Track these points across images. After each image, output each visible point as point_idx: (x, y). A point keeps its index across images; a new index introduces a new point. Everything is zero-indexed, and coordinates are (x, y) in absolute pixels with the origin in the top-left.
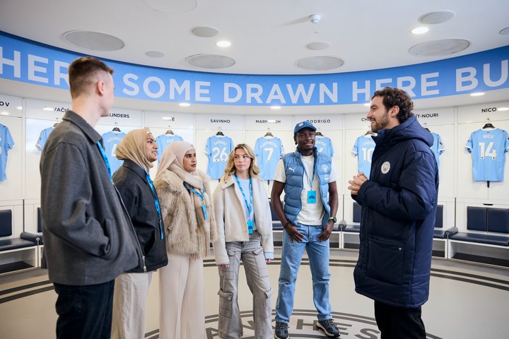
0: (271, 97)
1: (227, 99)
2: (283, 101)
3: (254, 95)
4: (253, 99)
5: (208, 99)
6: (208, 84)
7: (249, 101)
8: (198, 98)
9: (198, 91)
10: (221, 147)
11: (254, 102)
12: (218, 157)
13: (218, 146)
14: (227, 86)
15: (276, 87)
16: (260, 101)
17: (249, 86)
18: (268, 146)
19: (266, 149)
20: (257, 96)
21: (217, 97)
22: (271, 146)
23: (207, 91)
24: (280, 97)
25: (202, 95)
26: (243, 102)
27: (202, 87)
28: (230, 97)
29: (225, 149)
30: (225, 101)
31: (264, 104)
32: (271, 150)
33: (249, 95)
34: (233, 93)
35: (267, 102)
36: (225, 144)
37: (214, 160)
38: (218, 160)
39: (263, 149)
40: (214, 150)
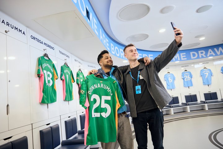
0: (209, 54)
1: (192, 57)
2: (214, 54)
3: (202, 54)
4: (202, 56)
5: (186, 59)
6: (185, 54)
7: (200, 57)
8: (182, 59)
9: (182, 57)
10: (187, 75)
11: (202, 57)
12: (187, 79)
13: (186, 75)
14: (191, 53)
15: (210, 50)
16: (205, 56)
17: (200, 52)
18: (205, 72)
19: (205, 73)
20: (203, 55)
21: (189, 58)
22: (207, 72)
23: (185, 56)
24: (212, 53)
25: (183, 58)
26: (198, 57)
27: (183, 55)
28: (193, 57)
29: (189, 76)
30: (192, 58)
31: (207, 57)
32: (207, 74)
33: (200, 55)
34: (194, 55)
35: (208, 56)
36: (188, 74)
37: (185, 80)
38: (187, 80)
39: (204, 73)
40: (185, 76)
